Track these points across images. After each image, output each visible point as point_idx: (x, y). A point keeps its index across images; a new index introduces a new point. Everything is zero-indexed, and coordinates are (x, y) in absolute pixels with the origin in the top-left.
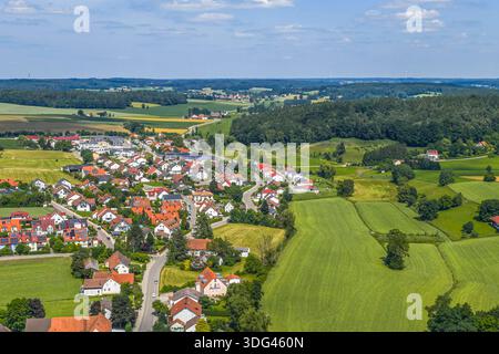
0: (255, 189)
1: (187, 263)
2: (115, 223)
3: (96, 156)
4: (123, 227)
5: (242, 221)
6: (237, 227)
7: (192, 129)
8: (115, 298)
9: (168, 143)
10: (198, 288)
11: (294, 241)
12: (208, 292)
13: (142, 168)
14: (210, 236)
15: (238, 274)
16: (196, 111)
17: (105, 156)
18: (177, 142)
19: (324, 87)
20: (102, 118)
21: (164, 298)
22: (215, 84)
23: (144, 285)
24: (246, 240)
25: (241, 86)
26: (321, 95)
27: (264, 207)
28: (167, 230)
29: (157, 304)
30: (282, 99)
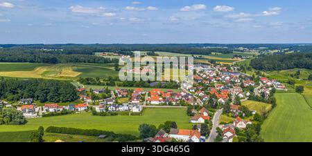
0: (259, 87)
1: (230, 114)
2: (204, 97)
3: (197, 72)
4: (206, 98)
5: (254, 100)
6: (251, 102)
7: (234, 63)
8: (202, 124)
9: (225, 68)
10: (234, 124)
11: (275, 110)
12: (238, 126)
13: (214, 77)
14: (240, 104)
15: (250, 120)
16: (236, 56)
17: (201, 72)
18: (228, 68)
19: (291, 47)
20: (200, 58)
21: (221, 127)
22: (244, 46)
23: (213, 121)
24: (255, 107)
25: (255, 47)
26: (290, 50)
27: (263, 95)
28: (223, 101)
29: (218, 128)
30: (272, 52)
